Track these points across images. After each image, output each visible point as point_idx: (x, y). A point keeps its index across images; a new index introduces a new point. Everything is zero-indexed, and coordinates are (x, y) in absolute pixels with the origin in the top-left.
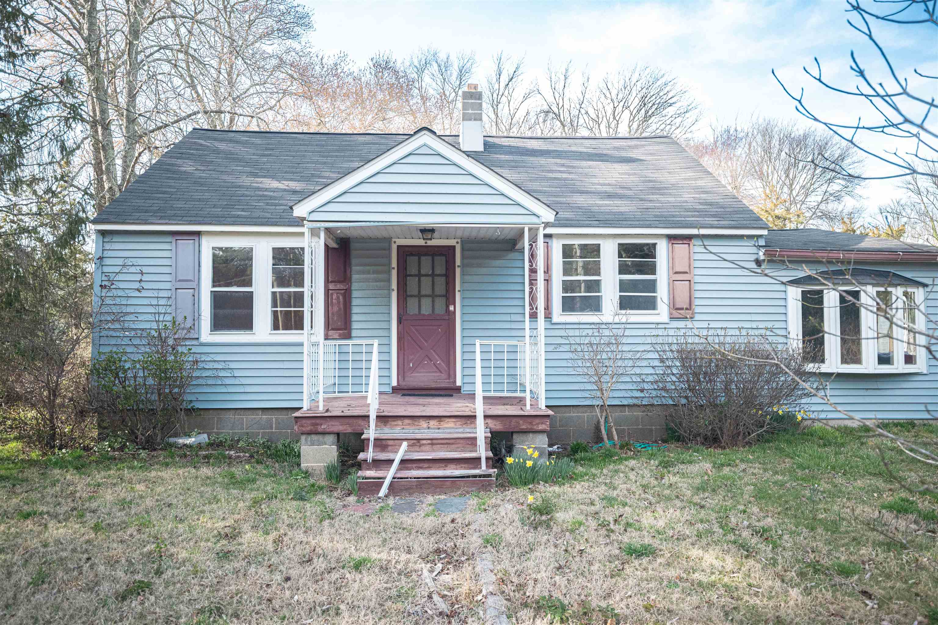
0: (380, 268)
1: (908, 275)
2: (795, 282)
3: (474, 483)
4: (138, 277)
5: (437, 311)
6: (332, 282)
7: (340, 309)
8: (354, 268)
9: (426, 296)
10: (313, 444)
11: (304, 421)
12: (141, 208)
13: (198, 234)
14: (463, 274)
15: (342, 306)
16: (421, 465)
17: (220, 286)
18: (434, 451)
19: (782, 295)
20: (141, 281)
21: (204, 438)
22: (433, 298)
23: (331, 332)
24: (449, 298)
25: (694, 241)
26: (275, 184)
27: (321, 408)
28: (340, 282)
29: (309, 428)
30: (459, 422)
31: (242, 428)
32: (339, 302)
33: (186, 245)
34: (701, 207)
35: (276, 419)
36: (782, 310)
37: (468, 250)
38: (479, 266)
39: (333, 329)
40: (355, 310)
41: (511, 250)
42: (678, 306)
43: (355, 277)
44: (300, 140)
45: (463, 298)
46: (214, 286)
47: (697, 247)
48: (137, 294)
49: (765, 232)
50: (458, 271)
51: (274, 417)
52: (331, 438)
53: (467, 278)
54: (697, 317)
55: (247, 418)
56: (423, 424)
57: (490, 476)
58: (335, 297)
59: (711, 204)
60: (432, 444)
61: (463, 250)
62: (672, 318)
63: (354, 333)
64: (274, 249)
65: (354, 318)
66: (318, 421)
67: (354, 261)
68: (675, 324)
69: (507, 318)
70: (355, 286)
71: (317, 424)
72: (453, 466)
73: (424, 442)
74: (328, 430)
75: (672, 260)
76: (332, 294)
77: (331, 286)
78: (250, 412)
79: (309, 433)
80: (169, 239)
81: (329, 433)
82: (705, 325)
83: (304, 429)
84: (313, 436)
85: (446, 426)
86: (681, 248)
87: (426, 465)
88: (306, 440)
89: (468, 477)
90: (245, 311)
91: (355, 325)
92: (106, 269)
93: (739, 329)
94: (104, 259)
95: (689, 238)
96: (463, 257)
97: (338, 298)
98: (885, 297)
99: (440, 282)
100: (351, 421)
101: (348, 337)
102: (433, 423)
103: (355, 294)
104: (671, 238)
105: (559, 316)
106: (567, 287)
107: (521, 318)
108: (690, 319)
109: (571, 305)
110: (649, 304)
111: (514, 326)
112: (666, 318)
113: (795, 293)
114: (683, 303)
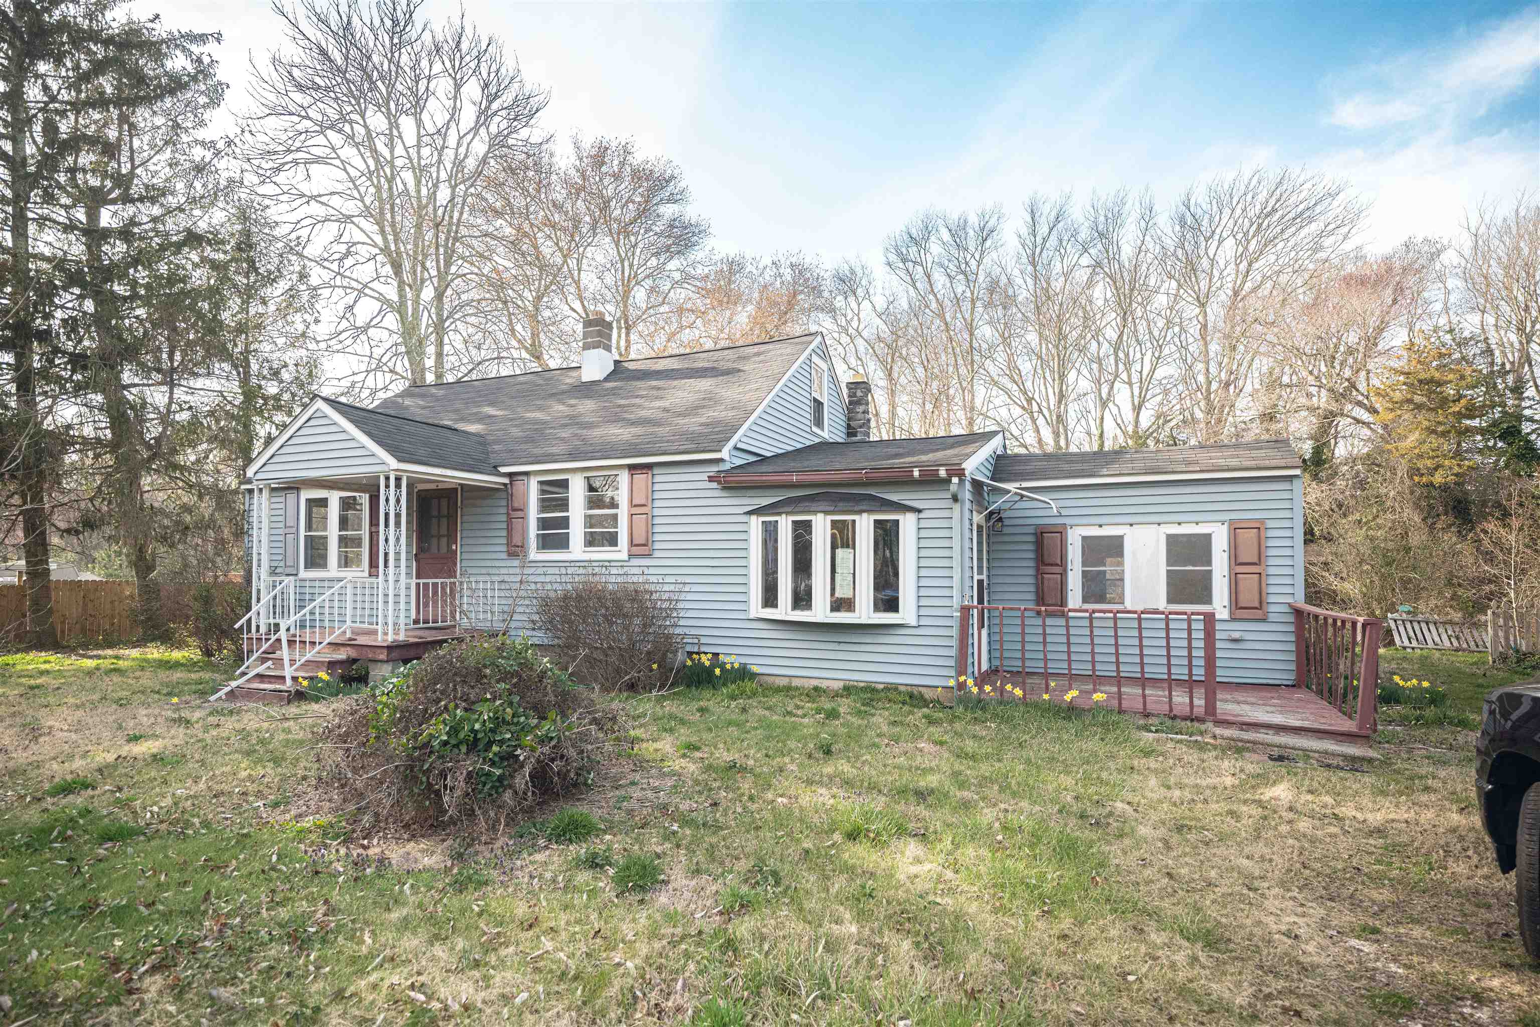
1: (894, 497)
2: (757, 512)
3: (276, 696)
5: (442, 551)
14: (462, 514)
19: (745, 528)
22: (439, 539)
24: (450, 538)
25: (656, 471)
36: (743, 544)
37: (467, 492)
38: (475, 506)
42: (636, 542)
45: (463, 537)
46: (307, 531)
47: (661, 477)
50: (459, 511)
53: (467, 518)
54: (657, 554)
61: (463, 491)
62: (631, 556)
64: (340, 498)
68: (634, 562)
75: (631, 491)
82: (662, 562)
86: (640, 479)
90: (323, 552)
95: (649, 467)
96: (463, 498)
98: (843, 527)
99: (444, 523)
104: (634, 468)
105: (534, 554)
106: (544, 524)
107: (504, 556)
108: (649, 556)
109: (546, 543)
110: (612, 540)
111: (497, 564)
112: (624, 556)
113: (756, 524)
114: (639, 539)
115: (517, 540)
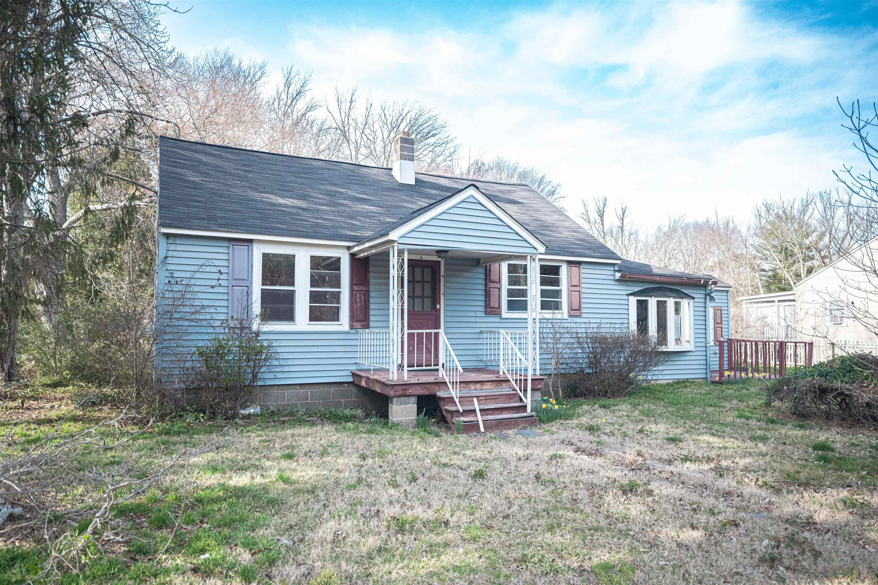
0: (381, 275)
1: (686, 291)
2: (633, 294)
3: (527, 421)
4: (217, 276)
5: (425, 309)
6: (356, 285)
7: (362, 306)
8: (371, 275)
9: (417, 297)
10: (401, 404)
11: (397, 388)
12: (192, 215)
13: (251, 241)
14: (445, 282)
15: (363, 304)
16: (487, 413)
17: (266, 285)
18: (487, 404)
19: (626, 302)
20: (218, 279)
21: (258, 410)
22: (423, 299)
23: (355, 324)
24: (435, 299)
25: (583, 266)
26: (281, 201)
27: (406, 378)
28: (362, 285)
29: (400, 393)
30: (494, 385)
31: (284, 401)
32: (361, 301)
33: (241, 250)
34: (578, 242)
35: (311, 392)
36: (626, 311)
37: (449, 265)
38: (456, 276)
39: (357, 321)
40: (372, 306)
41: (477, 266)
42: (573, 308)
43: (372, 281)
44: (264, 159)
45: (445, 299)
46: (263, 285)
47: (584, 270)
48: (211, 290)
49: (619, 262)
50: (442, 279)
51: (309, 391)
52: (414, 399)
53: (449, 285)
54: (584, 315)
55: (287, 392)
56: (472, 387)
57: (532, 416)
58: (358, 295)
59: (582, 240)
60: (486, 399)
61: (446, 264)
62: (570, 316)
63: (371, 324)
64: (311, 257)
65: (372, 312)
66: (406, 387)
67: (371, 269)
68: (570, 320)
69: (474, 314)
70: (372, 288)
71: (406, 390)
72: (506, 412)
73: (481, 398)
74: (413, 394)
75: (570, 277)
76: (356, 294)
77: (356, 288)
78: (290, 387)
79: (399, 396)
80: (226, 244)
81: (412, 396)
82: (587, 320)
83: (397, 393)
84: (401, 398)
85: (486, 387)
86: (575, 270)
87: (490, 412)
88: (397, 401)
89: (522, 418)
90: (288, 306)
91: (372, 318)
92: (169, 267)
93: (622, 324)
94: (169, 258)
95: (579, 263)
96: (446, 270)
97: (361, 297)
98: (677, 304)
99: (428, 287)
100: (428, 386)
101: (367, 327)
102: (478, 386)
103: (372, 294)
104: (570, 263)
105: (505, 313)
106: (511, 293)
107: (482, 314)
108: (579, 316)
109: (512, 306)
110: (557, 306)
111: (478, 320)
112: (566, 316)
113: (633, 301)
114: (576, 306)
115: (494, 303)
